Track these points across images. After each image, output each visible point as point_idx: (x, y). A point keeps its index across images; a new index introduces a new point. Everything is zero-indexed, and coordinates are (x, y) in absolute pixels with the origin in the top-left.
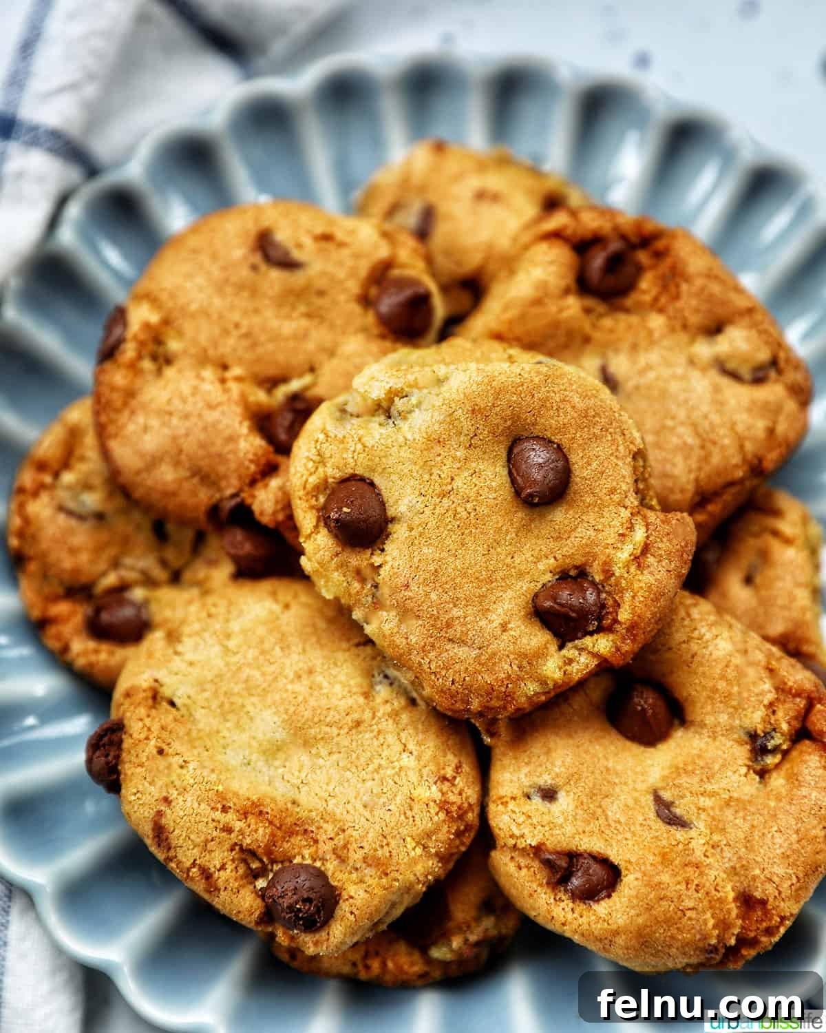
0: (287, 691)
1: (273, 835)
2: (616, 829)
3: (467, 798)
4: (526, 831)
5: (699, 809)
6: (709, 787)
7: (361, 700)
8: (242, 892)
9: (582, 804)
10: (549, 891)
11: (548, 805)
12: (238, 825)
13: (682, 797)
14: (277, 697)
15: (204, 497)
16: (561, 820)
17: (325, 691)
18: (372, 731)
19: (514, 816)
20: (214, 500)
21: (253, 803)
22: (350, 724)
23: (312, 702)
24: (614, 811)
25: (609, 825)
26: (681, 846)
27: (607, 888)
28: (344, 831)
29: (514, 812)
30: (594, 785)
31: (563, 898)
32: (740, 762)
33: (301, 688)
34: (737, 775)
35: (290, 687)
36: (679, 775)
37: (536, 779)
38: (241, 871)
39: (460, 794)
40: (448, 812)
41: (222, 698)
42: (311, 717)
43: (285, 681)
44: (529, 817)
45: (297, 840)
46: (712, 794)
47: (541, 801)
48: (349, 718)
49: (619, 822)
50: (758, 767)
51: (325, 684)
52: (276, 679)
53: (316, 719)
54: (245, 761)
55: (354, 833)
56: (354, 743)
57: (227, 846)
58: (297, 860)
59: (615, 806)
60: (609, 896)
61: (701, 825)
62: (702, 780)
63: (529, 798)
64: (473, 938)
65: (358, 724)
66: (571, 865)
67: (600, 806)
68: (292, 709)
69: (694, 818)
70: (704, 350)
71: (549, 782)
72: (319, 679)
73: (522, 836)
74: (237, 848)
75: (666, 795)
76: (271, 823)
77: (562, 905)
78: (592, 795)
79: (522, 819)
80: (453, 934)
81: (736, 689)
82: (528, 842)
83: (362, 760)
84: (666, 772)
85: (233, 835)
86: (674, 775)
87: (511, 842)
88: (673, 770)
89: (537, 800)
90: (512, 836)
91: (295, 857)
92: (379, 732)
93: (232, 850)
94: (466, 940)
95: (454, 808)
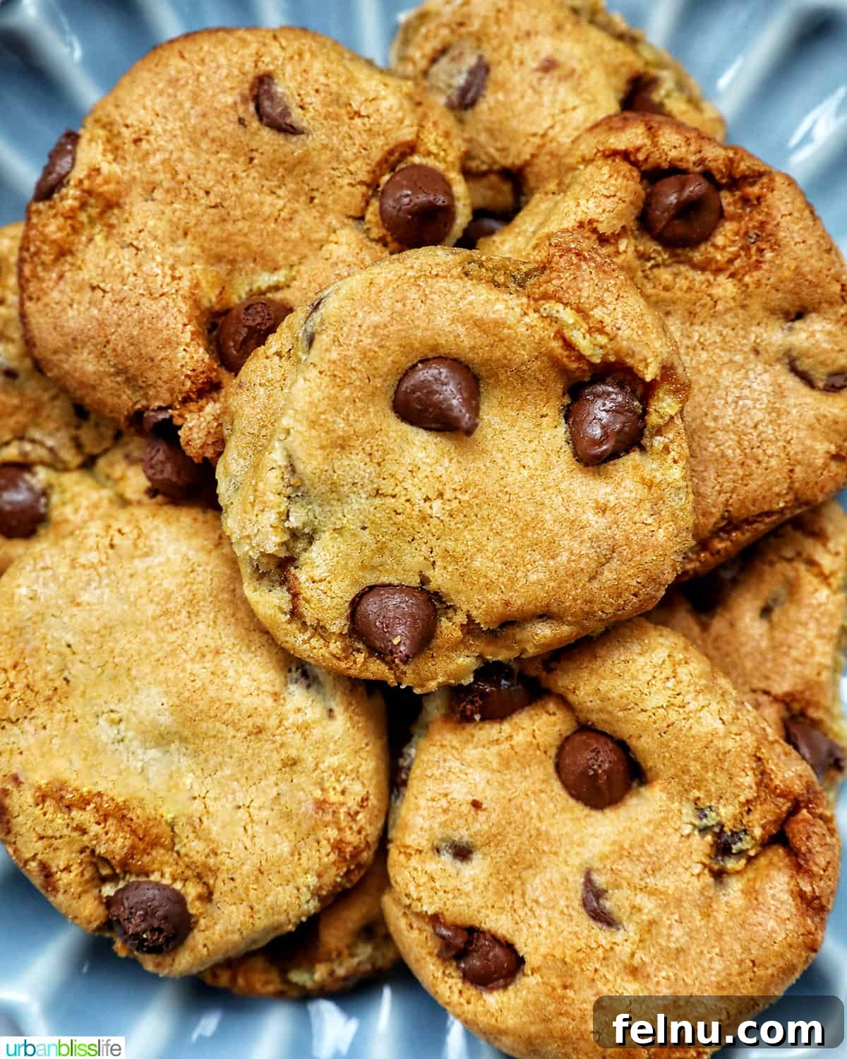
0: (184, 670)
1: (133, 847)
2: (531, 910)
3: (367, 836)
4: (424, 895)
5: (634, 907)
6: (651, 881)
7: (269, 702)
8: (85, 898)
9: (498, 873)
10: (438, 962)
11: (458, 864)
12: (94, 829)
13: (618, 887)
14: (171, 675)
15: (127, 400)
16: (469, 888)
17: (230, 681)
18: (274, 742)
19: (414, 873)
20: (138, 406)
21: (117, 805)
22: (250, 728)
23: (212, 691)
24: (536, 886)
25: (525, 904)
26: (600, 952)
27: (505, 977)
28: (216, 854)
29: (416, 869)
30: (517, 853)
31: (454, 974)
32: (696, 857)
33: (201, 671)
34: (688, 874)
35: (189, 666)
36: (621, 857)
37: (450, 832)
38: (87, 875)
39: (359, 832)
40: (341, 851)
41: (106, 657)
42: (205, 708)
43: (184, 656)
44: (433, 879)
45: (158, 853)
46: (653, 892)
47: (451, 858)
48: (250, 722)
49: (537, 902)
50: (716, 867)
51: (231, 672)
52: (173, 653)
53: (212, 713)
54: (119, 737)
55: (228, 861)
56: (250, 751)
57: (77, 847)
58: (155, 877)
59: (537, 880)
60: (505, 987)
61: (631, 928)
62: (645, 871)
63: (438, 851)
64: (341, 972)
65: (260, 731)
66: (469, 942)
67: (520, 877)
68: (187, 694)
69: (625, 918)
70: (776, 336)
71: (466, 839)
72: (226, 663)
73: (419, 900)
74: (88, 851)
75: (600, 880)
76: (133, 832)
77: (451, 981)
78: (512, 863)
79: (424, 879)
80: (320, 961)
81: (710, 774)
82: (425, 908)
83: (256, 771)
84: (607, 849)
85: (85, 838)
86: (615, 856)
87: (407, 902)
88: (617, 848)
89: (446, 858)
90: (408, 896)
91: (153, 872)
92: (282, 745)
93: (82, 852)
94: (332, 973)
95: (349, 849)
